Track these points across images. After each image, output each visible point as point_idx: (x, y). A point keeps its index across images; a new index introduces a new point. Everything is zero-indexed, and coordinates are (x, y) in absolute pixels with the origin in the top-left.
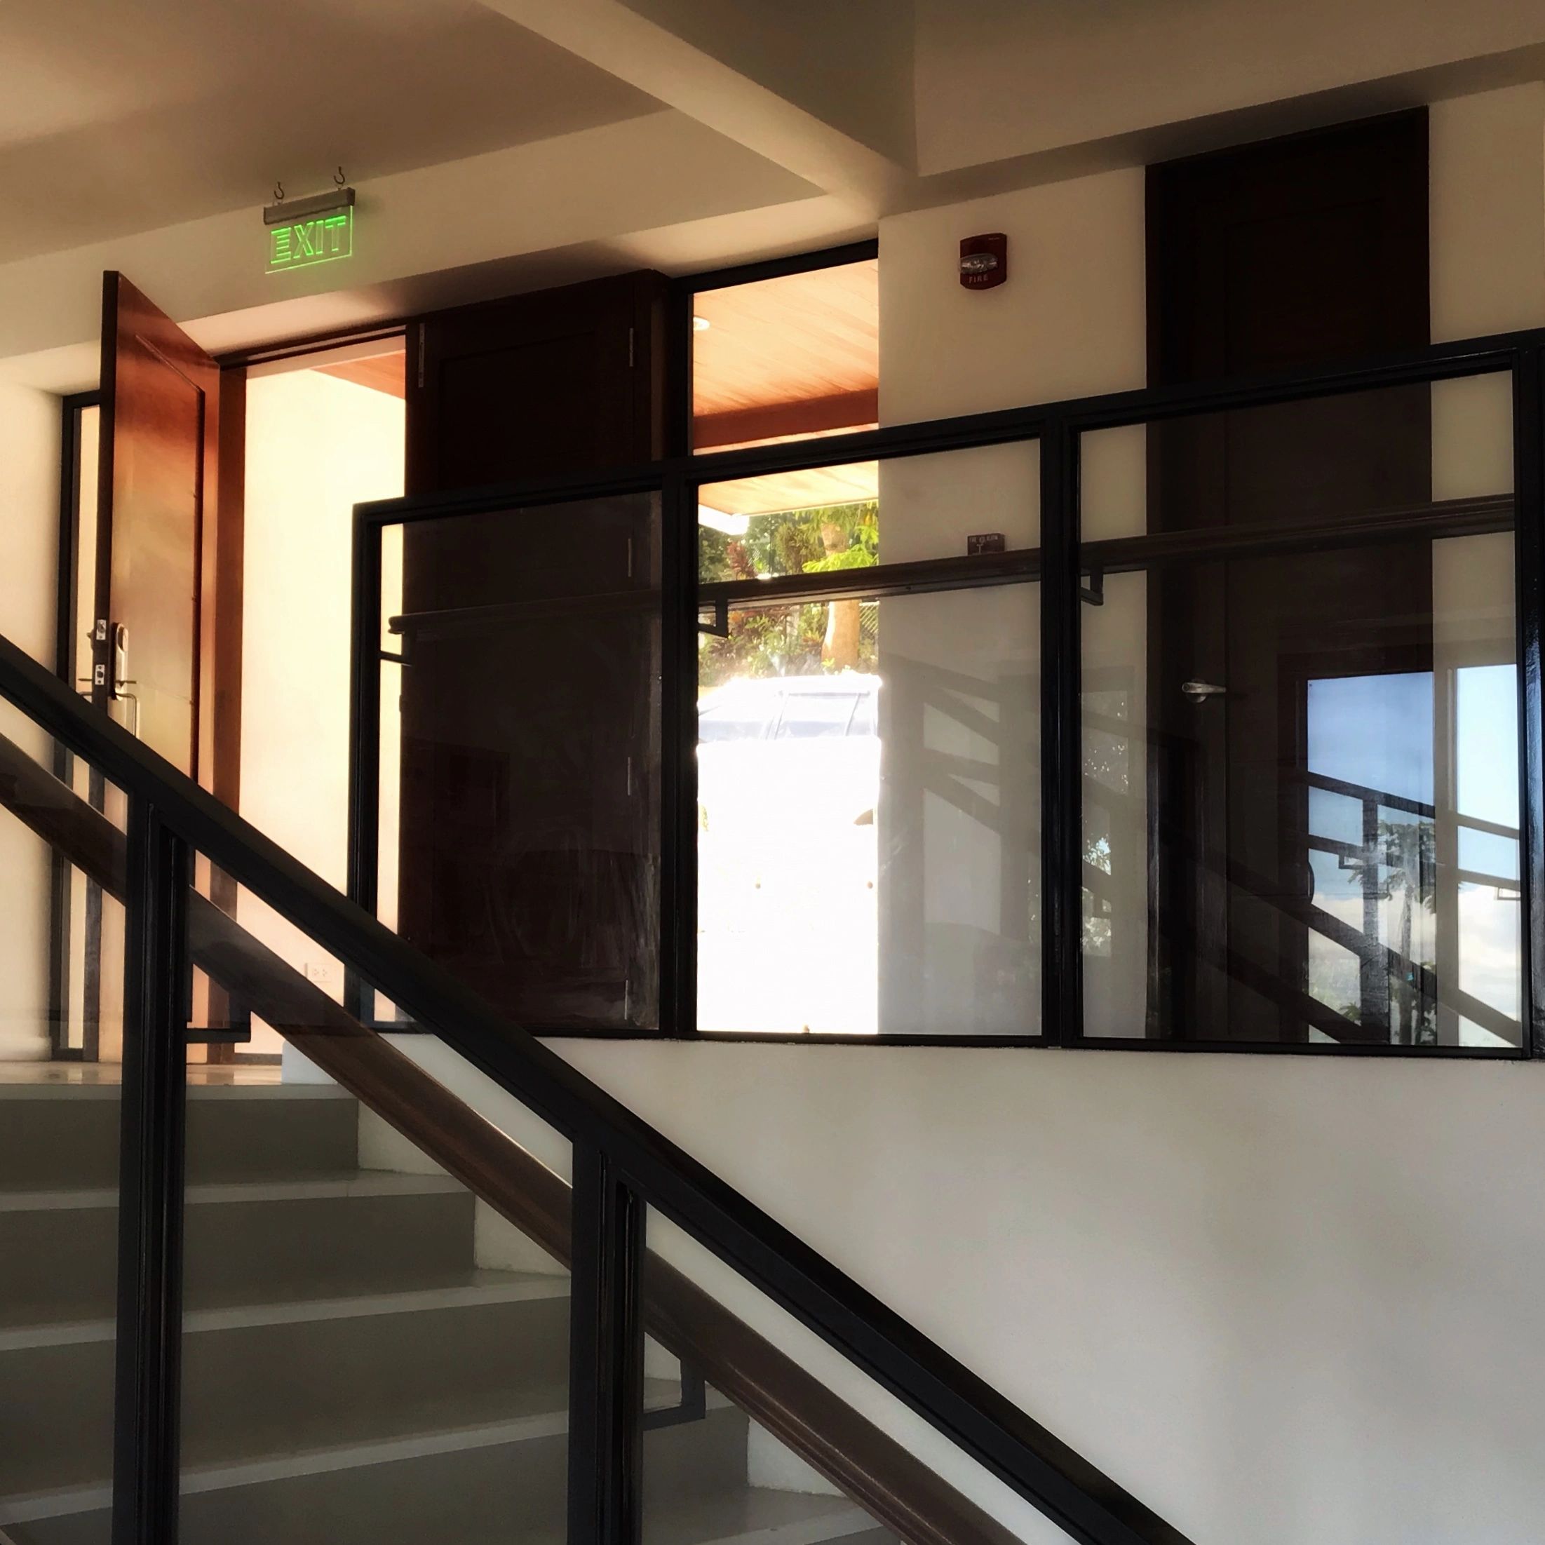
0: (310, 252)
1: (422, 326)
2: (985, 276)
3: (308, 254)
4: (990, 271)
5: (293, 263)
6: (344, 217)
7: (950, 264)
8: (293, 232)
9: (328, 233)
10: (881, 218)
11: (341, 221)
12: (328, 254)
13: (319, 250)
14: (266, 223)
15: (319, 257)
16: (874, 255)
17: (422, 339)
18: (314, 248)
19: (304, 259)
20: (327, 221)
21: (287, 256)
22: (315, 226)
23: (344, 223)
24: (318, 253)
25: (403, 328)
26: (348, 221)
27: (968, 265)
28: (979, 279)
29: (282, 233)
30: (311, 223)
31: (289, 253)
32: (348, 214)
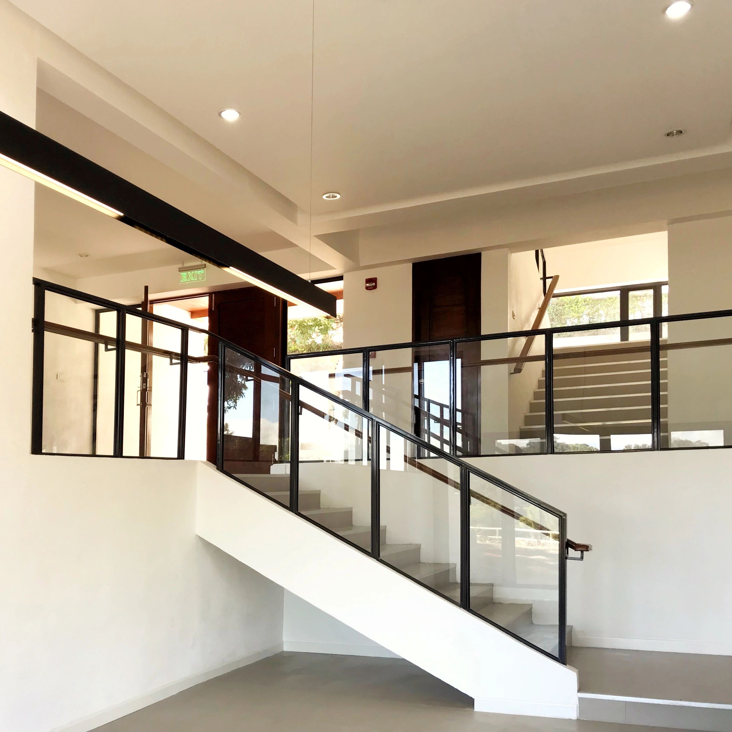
0: (192, 279)
1: (213, 295)
2: (372, 287)
3: (192, 280)
4: (373, 286)
5: (187, 281)
6: (203, 271)
7: (363, 284)
8: (187, 274)
9: (198, 275)
10: (344, 272)
11: (202, 272)
12: (198, 279)
13: (195, 278)
14: (179, 271)
15: (194, 281)
16: (342, 279)
17: (213, 298)
18: (194, 278)
19: (191, 281)
20: (198, 271)
21: (186, 280)
22: (194, 273)
23: (203, 272)
24: (195, 279)
25: (208, 295)
26: (204, 272)
27: (368, 285)
28: (371, 288)
29: (184, 274)
30: (193, 272)
31: (186, 279)
32: (204, 270)
